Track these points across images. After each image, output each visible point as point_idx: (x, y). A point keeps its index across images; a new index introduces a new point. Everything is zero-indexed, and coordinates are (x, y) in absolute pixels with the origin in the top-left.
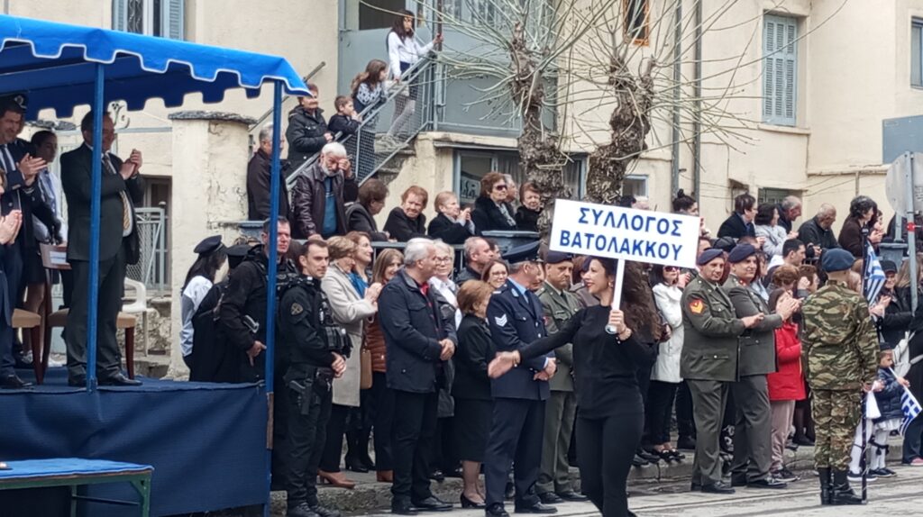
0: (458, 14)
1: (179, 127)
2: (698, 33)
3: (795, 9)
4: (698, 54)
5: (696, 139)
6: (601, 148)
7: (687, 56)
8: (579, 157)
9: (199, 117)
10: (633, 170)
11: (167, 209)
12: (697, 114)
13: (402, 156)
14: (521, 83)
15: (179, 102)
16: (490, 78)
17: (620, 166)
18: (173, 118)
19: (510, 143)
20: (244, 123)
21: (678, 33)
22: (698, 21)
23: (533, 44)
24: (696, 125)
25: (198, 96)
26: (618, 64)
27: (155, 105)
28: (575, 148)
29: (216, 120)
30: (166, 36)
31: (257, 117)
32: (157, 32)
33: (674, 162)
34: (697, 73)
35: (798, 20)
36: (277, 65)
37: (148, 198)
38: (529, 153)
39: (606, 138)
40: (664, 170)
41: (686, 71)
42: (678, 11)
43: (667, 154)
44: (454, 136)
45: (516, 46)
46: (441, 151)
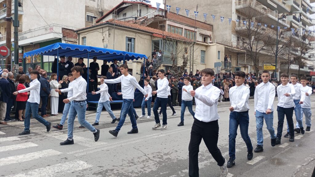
0: (165, 50)
1: (133, 63)
2: (193, 52)
3: (204, 50)
4: (193, 55)
5: (193, 65)
6: (182, 66)
7: (192, 55)
8: (179, 67)
9: (135, 62)
10: (186, 68)
11: (132, 73)
12: (193, 62)
13: (159, 67)
14: (173, 58)
15: (133, 60)
16: (169, 58)
17: (184, 68)
18: (133, 62)
19: (171, 65)
20: (141, 62)
21: (191, 52)
22: (193, 51)
23: (174, 54)
24: (193, 63)
25: (135, 59)
26: (184, 56)
27: (130, 60)
28: (179, 66)
29: (137, 62)
30: (132, 52)
31: (142, 62)
32: (131, 52)
33: (190, 67)
34: (193, 57)
35: (205, 51)
36: (144, 56)
37: (130, 71)
38: (173, 66)
39: (182, 65)
40: (189, 69)
41: (192, 57)
42: (191, 50)
43: (189, 67)
44: (165, 64)
45: (172, 54)
46: (163, 66)
